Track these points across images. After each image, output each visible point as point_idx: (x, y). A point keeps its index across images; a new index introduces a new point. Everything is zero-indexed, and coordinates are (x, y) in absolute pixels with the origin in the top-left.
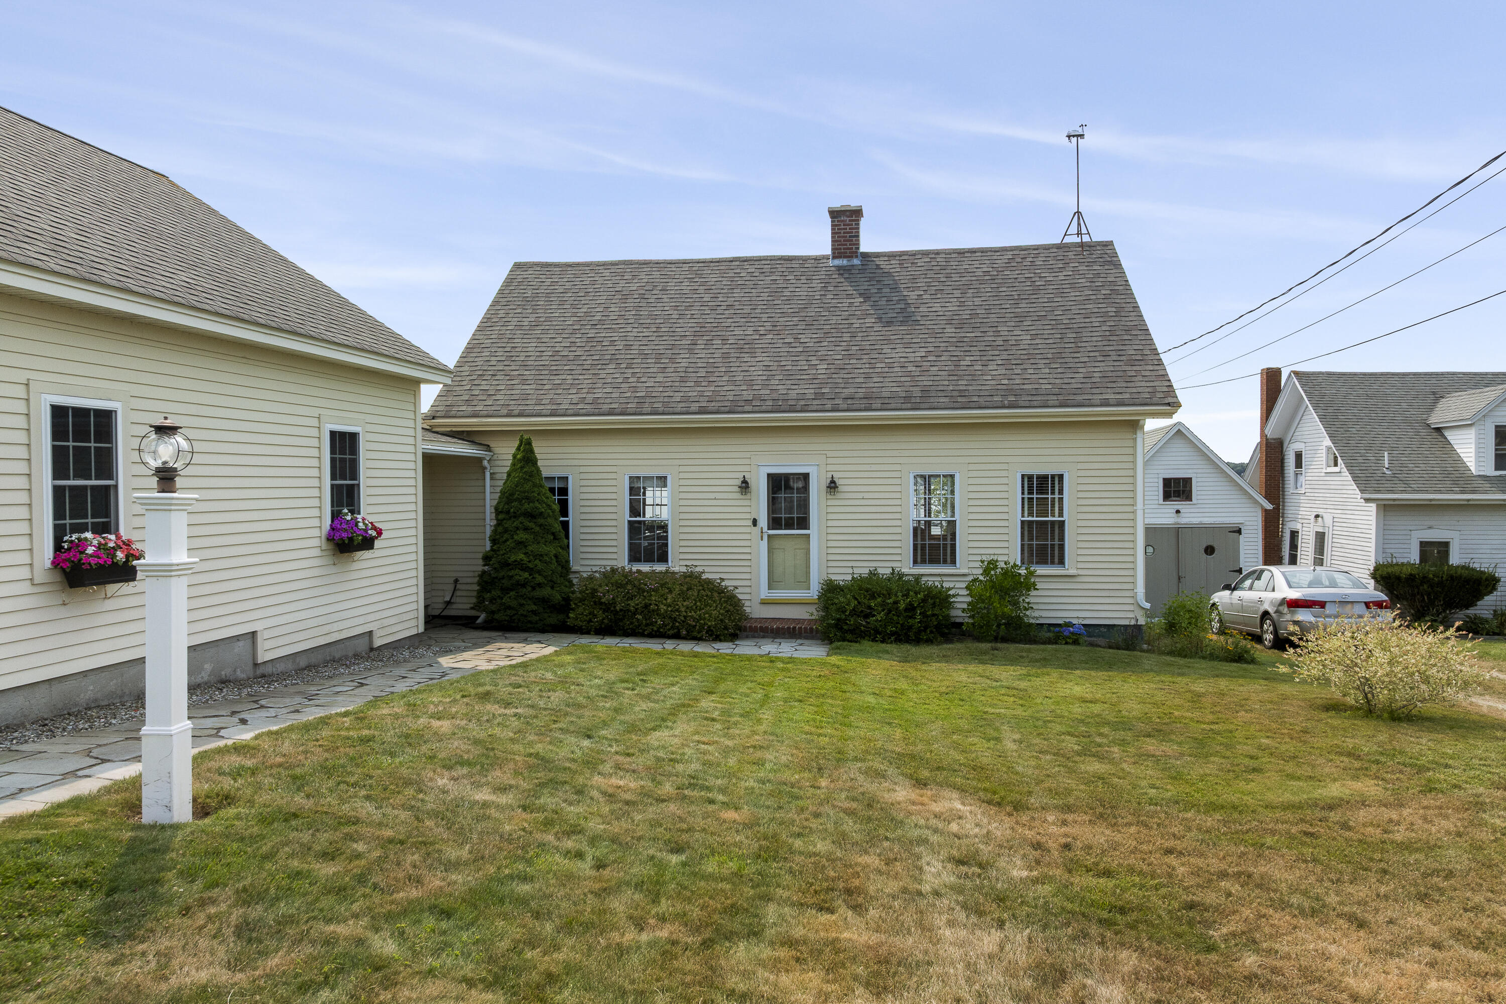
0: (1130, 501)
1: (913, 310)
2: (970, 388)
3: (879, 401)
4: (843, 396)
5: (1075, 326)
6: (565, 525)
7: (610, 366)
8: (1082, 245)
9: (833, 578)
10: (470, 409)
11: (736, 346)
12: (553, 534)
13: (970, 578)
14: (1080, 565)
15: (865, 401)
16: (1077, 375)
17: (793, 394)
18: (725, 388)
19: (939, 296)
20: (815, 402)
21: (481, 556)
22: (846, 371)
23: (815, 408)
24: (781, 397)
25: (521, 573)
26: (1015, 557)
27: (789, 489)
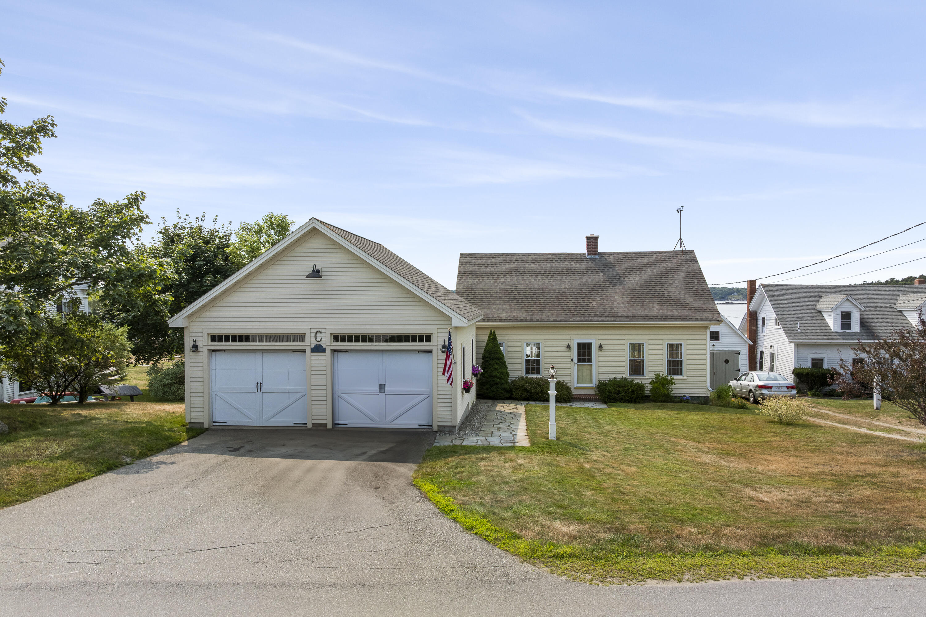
0: (705, 353)
1: (623, 279)
2: (649, 313)
3: (617, 318)
4: (604, 315)
5: (683, 288)
8: (682, 251)
9: (601, 380)
11: (559, 294)
12: (504, 366)
13: (651, 380)
14: (688, 375)
15: (612, 318)
16: (686, 309)
17: (586, 314)
18: (561, 312)
19: (631, 273)
20: (595, 318)
22: (603, 305)
23: (596, 320)
24: (582, 316)
26: (665, 373)
27: (584, 348)
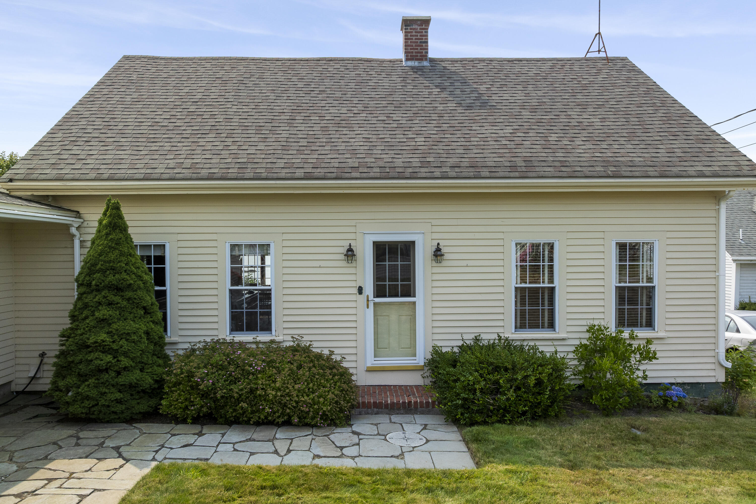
0: (712, 268)
1: (487, 98)
2: (569, 159)
3: (485, 170)
4: (449, 165)
5: (633, 113)
6: (162, 295)
7: (210, 136)
8: (606, 58)
9: (439, 344)
10: (55, 172)
11: (333, 122)
12: (144, 308)
14: (668, 328)
16: (659, 151)
17: (399, 162)
18: (329, 156)
19: (505, 89)
20: (423, 170)
21: (59, 333)
22: (444, 144)
23: (424, 175)
24: (387, 165)
25: (102, 356)
26: (610, 321)
27: (393, 257)
